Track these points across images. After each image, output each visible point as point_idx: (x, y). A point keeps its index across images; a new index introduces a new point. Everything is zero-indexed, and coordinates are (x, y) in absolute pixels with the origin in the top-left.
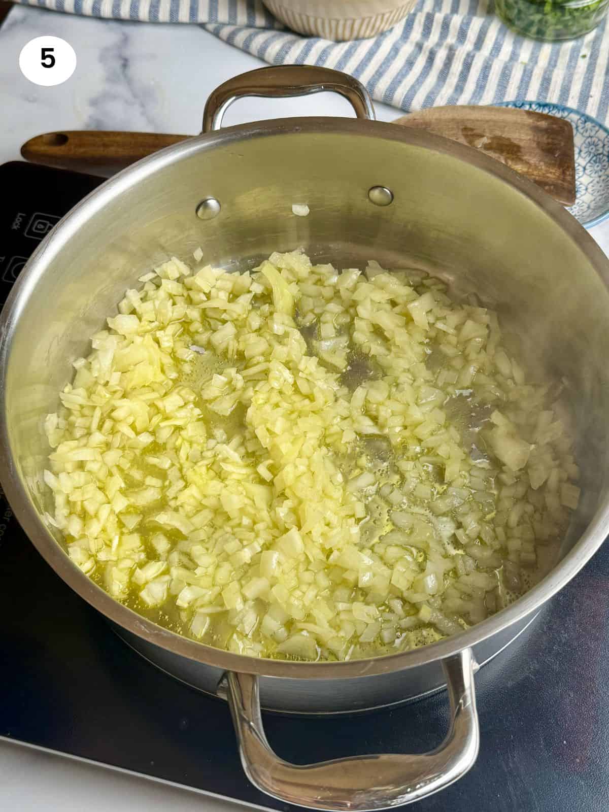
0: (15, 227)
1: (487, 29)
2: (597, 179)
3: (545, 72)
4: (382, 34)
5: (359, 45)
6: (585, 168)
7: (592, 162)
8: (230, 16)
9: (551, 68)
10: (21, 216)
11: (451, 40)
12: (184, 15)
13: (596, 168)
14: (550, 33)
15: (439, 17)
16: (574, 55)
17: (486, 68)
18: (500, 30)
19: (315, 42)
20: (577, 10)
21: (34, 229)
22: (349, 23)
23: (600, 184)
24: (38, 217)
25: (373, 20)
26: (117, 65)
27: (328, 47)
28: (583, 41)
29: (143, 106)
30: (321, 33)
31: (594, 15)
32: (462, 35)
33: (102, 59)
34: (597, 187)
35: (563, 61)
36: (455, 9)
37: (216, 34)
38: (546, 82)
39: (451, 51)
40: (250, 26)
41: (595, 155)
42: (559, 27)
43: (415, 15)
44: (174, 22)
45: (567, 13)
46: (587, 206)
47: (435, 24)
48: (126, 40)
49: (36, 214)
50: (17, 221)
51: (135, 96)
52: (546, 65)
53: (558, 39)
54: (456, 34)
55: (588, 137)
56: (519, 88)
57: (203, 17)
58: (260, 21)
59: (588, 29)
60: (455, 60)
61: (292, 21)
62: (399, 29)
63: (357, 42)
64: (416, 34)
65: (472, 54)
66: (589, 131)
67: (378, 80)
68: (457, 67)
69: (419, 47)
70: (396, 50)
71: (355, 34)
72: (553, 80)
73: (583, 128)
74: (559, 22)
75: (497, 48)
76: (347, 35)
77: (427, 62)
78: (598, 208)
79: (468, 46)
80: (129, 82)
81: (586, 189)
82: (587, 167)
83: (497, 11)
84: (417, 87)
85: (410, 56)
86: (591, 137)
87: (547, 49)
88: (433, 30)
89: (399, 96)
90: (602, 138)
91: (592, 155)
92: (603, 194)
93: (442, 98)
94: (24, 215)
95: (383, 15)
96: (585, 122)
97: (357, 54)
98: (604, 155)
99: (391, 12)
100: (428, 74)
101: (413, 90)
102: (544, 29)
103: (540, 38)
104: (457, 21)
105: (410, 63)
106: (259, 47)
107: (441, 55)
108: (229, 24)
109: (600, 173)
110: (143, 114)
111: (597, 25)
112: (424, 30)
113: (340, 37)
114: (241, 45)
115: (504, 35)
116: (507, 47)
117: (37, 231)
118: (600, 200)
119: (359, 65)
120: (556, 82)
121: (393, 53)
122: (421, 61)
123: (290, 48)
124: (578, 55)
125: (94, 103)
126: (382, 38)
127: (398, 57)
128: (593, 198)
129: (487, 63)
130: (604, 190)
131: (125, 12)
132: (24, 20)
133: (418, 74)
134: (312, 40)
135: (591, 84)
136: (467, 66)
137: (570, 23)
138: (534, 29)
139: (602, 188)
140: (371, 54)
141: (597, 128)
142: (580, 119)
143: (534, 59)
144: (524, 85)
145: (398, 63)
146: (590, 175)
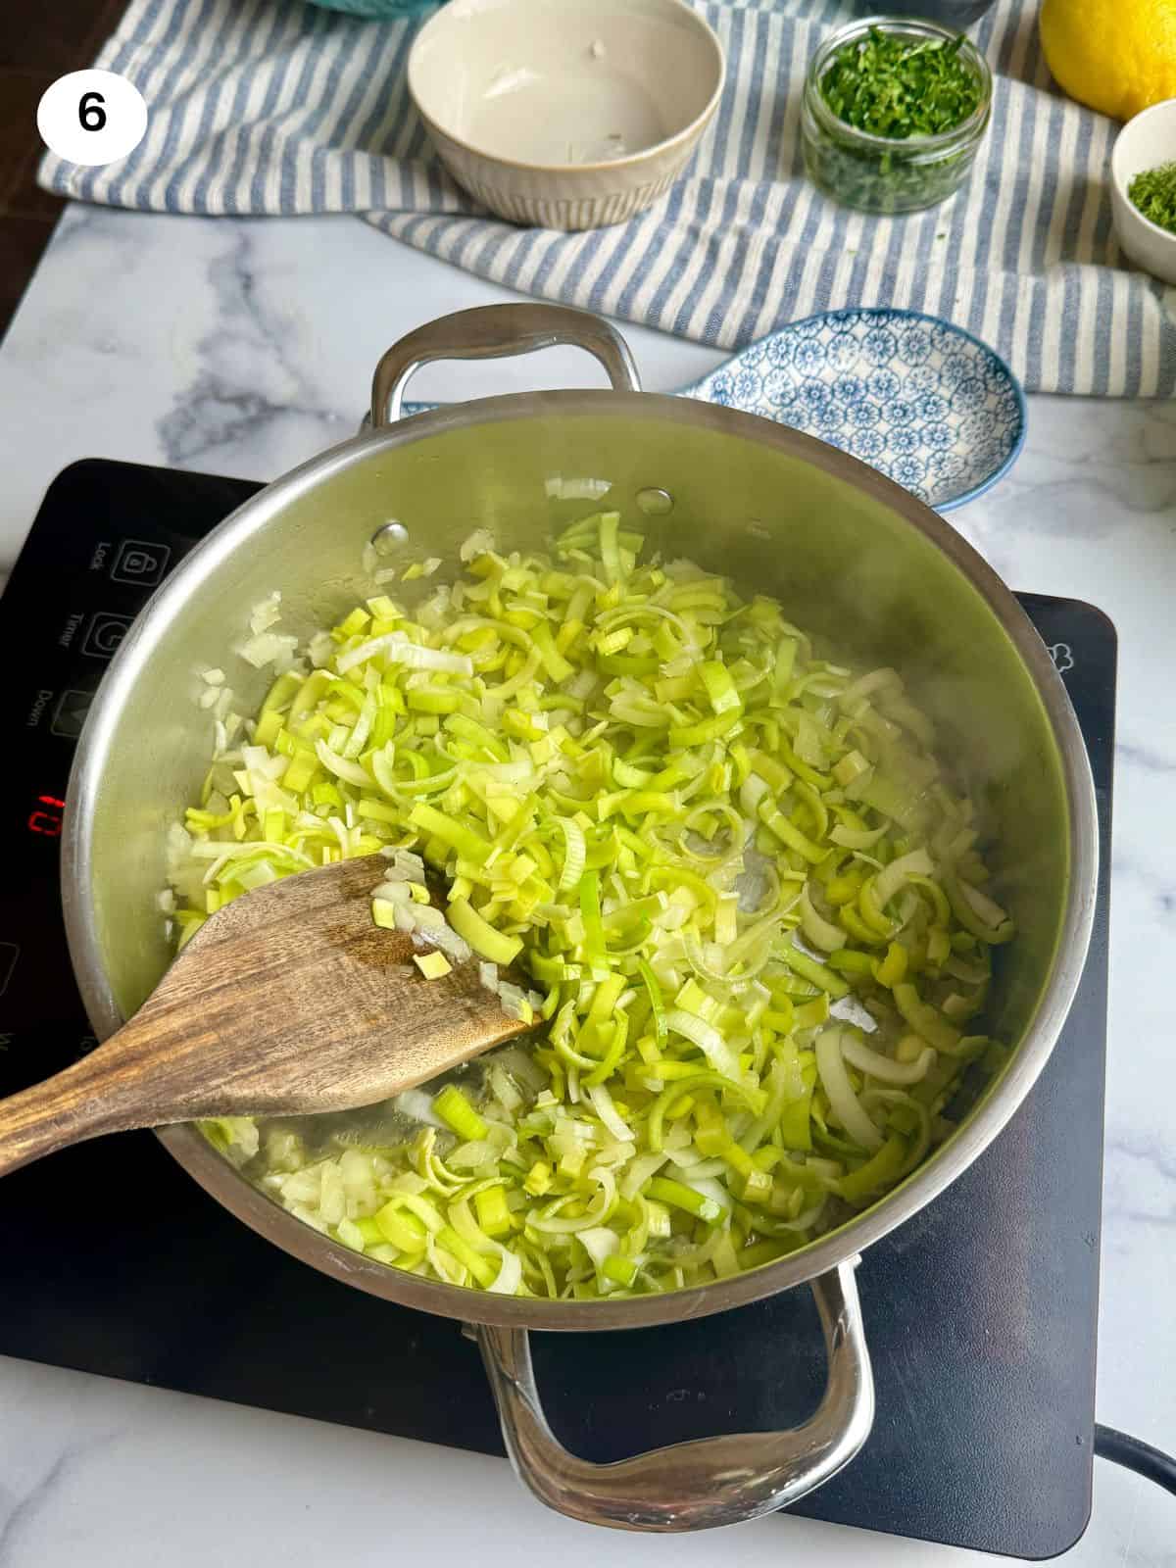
0: (95, 566)
1: (795, 202)
2: (972, 418)
3: (886, 265)
4: (637, 217)
5: (603, 236)
6: (950, 403)
7: (960, 391)
8: (404, 199)
9: (894, 258)
10: (103, 548)
11: (741, 220)
12: (333, 200)
13: (967, 400)
14: (888, 202)
15: (721, 185)
16: (927, 233)
17: (798, 264)
18: (813, 201)
19: (536, 236)
20: (928, 166)
21: (125, 569)
22: (586, 205)
23: (977, 426)
24: (129, 548)
25: (622, 199)
26: (234, 285)
27: (556, 243)
28: (938, 213)
29: (279, 349)
30: (546, 223)
31: (954, 173)
32: (757, 212)
33: (212, 276)
34: (974, 430)
35: (909, 248)
36: (743, 172)
37: (384, 228)
38: (889, 280)
39: (743, 239)
40: (435, 212)
41: (963, 381)
42: (903, 193)
43: (684, 182)
44: (319, 212)
45: (914, 173)
46: (962, 461)
47: (715, 195)
48: (246, 246)
49: (127, 542)
50: (99, 557)
51: (266, 333)
52: (886, 252)
53: (901, 212)
54: (748, 211)
55: (950, 355)
56: (849, 292)
57: (362, 201)
58: (450, 204)
59: (945, 194)
60: (749, 252)
61: (498, 202)
62: (661, 206)
63: (600, 232)
64: (687, 213)
65: (775, 242)
66: (950, 346)
67: (636, 290)
68: (753, 264)
69: (694, 233)
70: (659, 241)
71: (596, 219)
72: (900, 278)
73: (940, 342)
74: (901, 186)
75: (811, 230)
76: (585, 218)
77: (707, 258)
78: (980, 465)
79: (767, 230)
80: (255, 311)
81: (958, 435)
82: (954, 400)
83: (808, 171)
84: (695, 299)
85: (681, 250)
86: (955, 354)
87: (885, 227)
88: (713, 204)
89: (669, 315)
90: (972, 355)
91: (959, 381)
92: (984, 442)
93: (734, 315)
94: (108, 545)
95: (638, 190)
96: (944, 333)
97: (600, 251)
98: (978, 380)
99: (650, 185)
100: (710, 277)
101: (690, 303)
102: (879, 197)
103: (874, 209)
104: (748, 190)
105: (682, 261)
106: (451, 247)
107: (728, 246)
108: (405, 211)
109: (976, 409)
110: (280, 362)
111: (958, 186)
112: (699, 205)
113: (573, 223)
114: (423, 244)
115: (820, 210)
116: (826, 228)
117: (129, 570)
118: (981, 450)
119: (606, 269)
120: (904, 281)
121: (655, 246)
122: (698, 257)
123: (498, 247)
124: (932, 234)
125: (205, 348)
126: (636, 223)
127: (663, 252)
128: (969, 448)
129: (799, 255)
130: (984, 434)
131: (243, 202)
132: (86, 223)
133: (696, 277)
134: (532, 232)
135: (956, 281)
136: (769, 262)
137: (919, 187)
138: (865, 198)
139: (982, 430)
140: (623, 248)
141: (962, 340)
142: (935, 328)
143: (867, 244)
144: (856, 286)
145: (665, 262)
146: (959, 413)
